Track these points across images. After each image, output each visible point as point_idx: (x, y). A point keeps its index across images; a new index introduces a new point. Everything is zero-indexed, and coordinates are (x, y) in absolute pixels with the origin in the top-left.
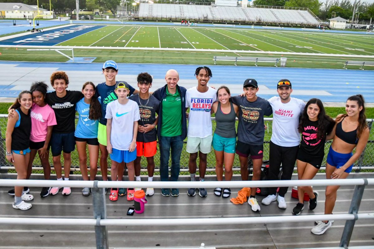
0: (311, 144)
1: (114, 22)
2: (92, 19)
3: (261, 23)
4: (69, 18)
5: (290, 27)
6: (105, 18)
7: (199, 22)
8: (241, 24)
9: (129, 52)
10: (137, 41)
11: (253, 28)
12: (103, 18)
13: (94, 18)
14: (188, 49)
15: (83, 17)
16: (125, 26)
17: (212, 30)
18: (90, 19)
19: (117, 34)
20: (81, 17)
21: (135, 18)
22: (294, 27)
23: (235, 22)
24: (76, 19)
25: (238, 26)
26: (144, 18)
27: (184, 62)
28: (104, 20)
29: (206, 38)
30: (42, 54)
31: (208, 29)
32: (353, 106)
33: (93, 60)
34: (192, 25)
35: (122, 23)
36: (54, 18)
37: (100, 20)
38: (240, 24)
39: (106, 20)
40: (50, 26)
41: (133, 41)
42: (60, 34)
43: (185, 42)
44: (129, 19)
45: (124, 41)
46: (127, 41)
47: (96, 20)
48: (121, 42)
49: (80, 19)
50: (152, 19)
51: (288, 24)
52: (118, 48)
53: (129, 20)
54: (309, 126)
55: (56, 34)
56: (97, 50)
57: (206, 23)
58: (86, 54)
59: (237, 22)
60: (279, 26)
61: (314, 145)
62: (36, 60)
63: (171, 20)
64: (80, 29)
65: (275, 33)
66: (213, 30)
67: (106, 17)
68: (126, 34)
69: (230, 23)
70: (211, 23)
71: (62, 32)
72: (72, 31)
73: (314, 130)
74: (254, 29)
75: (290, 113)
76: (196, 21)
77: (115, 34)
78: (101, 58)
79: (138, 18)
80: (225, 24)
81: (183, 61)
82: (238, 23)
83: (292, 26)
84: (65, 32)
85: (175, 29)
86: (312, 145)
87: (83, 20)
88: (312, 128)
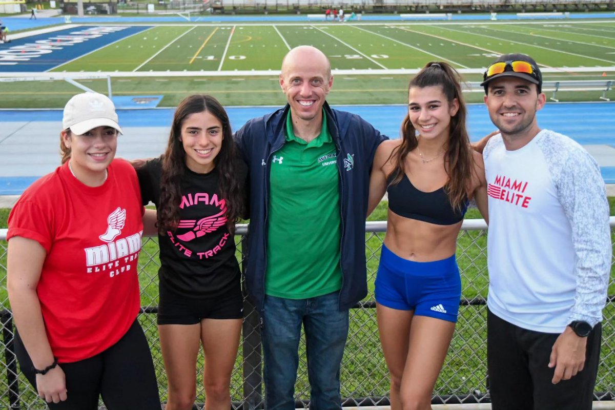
0: (201, 254)
1: (169, 19)
2: (114, 12)
3: (511, 7)
4: (60, 10)
5: (582, 11)
6: (144, 11)
7: (363, 12)
8: (463, 12)
9: (236, 83)
10: (243, 57)
11: (495, 19)
12: (140, 11)
13: (119, 11)
14: (370, 71)
15: (92, 8)
16: (196, 25)
17: (402, 28)
18: (109, 13)
19: (189, 42)
20: (88, 9)
21: (215, 9)
22: (591, 10)
23: (446, 7)
24: (76, 13)
25: (456, 16)
26: (235, 8)
27: (377, 99)
28: (143, 15)
29: (399, 45)
30: (26, 90)
31: (392, 25)
32: (432, 106)
33: (157, 102)
34: (352, 19)
35: (188, 19)
36: (23, 11)
37: (134, 15)
38: (460, 12)
39: (148, 15)
40: (21, 29)
41: (232, 58)
42: (53, 46)
43: (356, 57)
44: (202, 10)
45: (211, 58)
46: (218, 57)
47: (123, 15)
48: (204, 59)
49: (86, 13)
50: (253, 9)
51: (576, 5)
52: (202, 73)
53: (202, 13)
54: (190, 195)
55: (43, 47)
56: (157, 80)
57: (380, 12)
58: (134, 89)
59: (454, 7)
60: (555, 10)
61: (211, 255)
62: (15, 104)
63: (299, 10)
64: (95, 33)
65: (553, 26)
66: (403, 26)
67: (147, 8)
68: (207, 43)
69: (436, 10)
70: (392, 12)
71: (55, 41)
72: (78, 40)
73: (207, 203)
74: (498, 20)
75: (520, 193)
76: (356, 10)
77: (183, 42)
78: (174, 96)
79: (221, 8)
80: (424, 12)
81: (373, 98)
82: (454, 9)
83: (587, 10)
84: (61, 41)
85: (314, 29)
86: (204, 256)
87: (93, 14)
88: (201, 199)
